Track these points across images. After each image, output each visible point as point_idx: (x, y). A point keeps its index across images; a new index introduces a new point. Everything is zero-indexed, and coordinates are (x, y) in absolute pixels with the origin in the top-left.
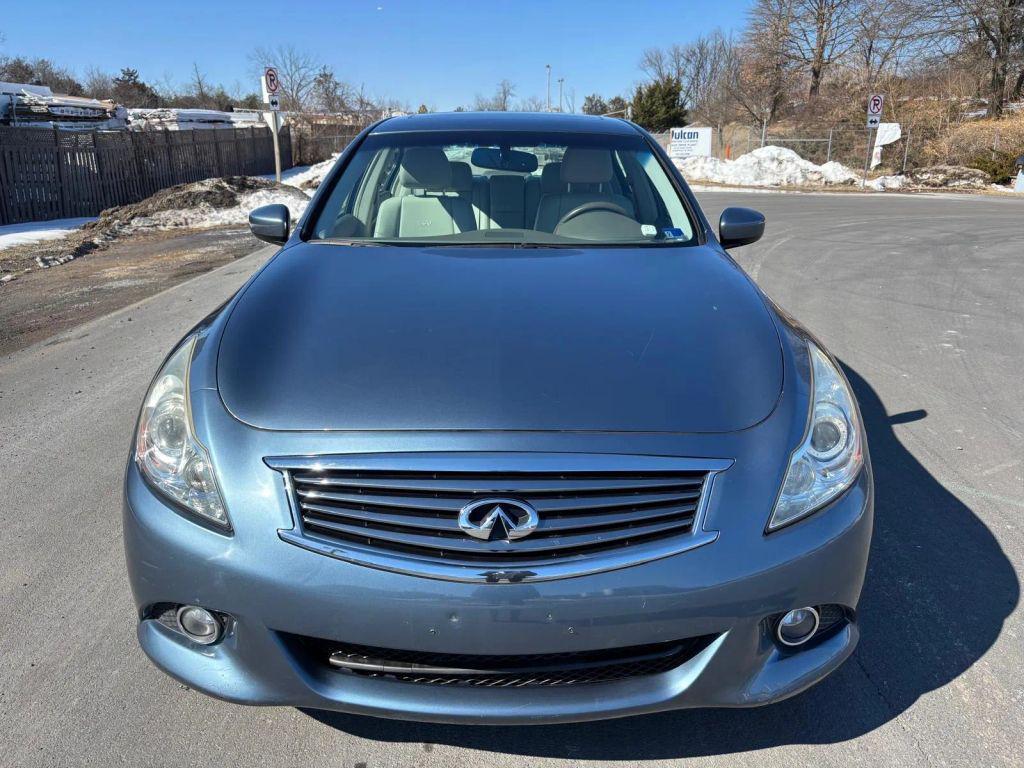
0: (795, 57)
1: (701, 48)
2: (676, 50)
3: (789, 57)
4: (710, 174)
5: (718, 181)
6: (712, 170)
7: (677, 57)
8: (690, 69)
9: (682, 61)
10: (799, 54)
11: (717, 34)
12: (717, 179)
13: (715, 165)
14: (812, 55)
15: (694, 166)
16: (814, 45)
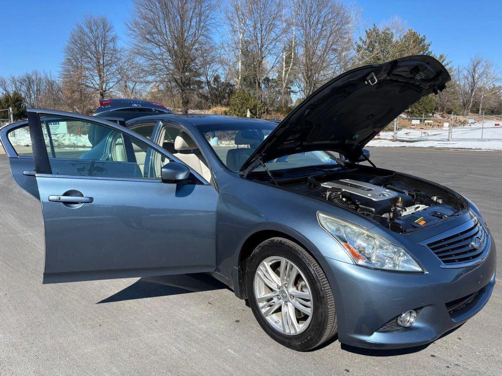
0: (90, 87)
1: (29, 79)
2: (13, 78)
3: (88, 86)
4: (76, 142)
5: (81, 145)
6: (76, 140)
7: (14, 81)
8: (24, 88)
9: (18, 84)
10: (92, 85)
11: (36, 73)
12: (80, 144)
13: (77, 137)
14: (98, 87)
15: (64, 138)
16: (98, 82)
